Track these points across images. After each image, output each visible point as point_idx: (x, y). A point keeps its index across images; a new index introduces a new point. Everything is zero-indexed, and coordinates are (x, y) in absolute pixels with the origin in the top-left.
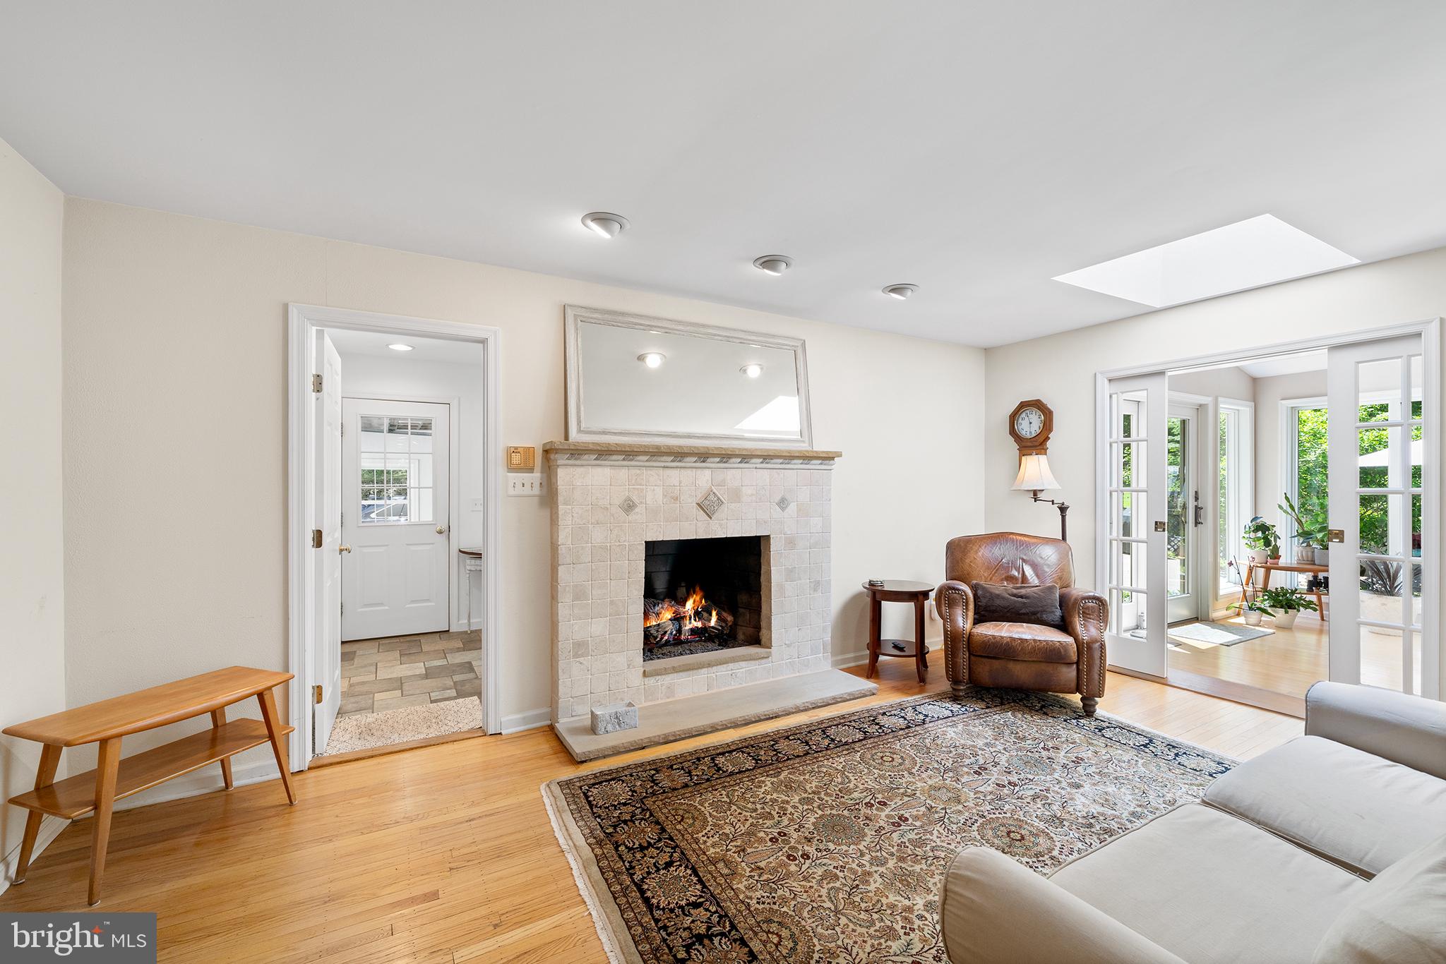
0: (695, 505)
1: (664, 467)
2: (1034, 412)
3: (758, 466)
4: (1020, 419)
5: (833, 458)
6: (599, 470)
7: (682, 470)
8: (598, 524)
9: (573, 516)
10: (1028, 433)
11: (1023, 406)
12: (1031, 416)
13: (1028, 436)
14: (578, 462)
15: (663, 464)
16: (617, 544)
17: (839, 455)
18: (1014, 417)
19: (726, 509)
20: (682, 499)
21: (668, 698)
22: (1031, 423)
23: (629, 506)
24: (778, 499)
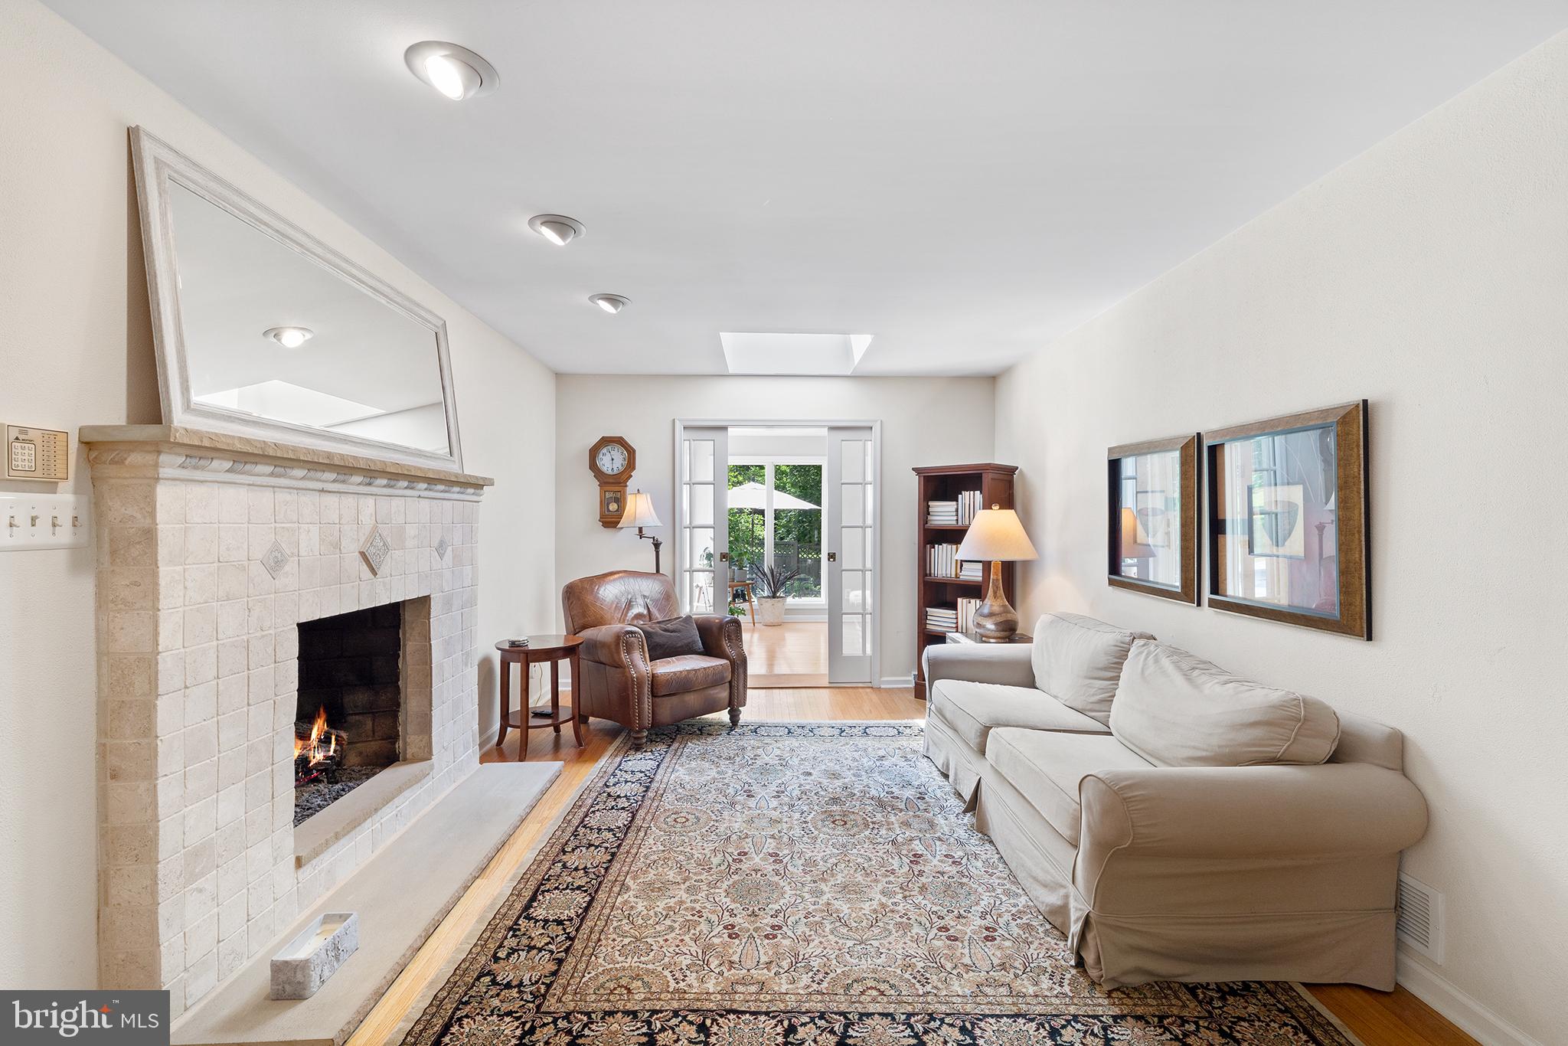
0: (357, 554)
1: (323, 491)
2: (616, 449)
3: (423, 494)
4: (601, 454)
5: (481, 487)
6: (230, 492)
7: (343, 497)
8: (228, 599)
9: (185, 588)
10: (610, 470)
11: (606, 441)
12: (612, 452)
13: (610, 472)
14: (198, 475)
15: (319, 485)
16: (259, 634)
17: (490, 482)
18: (594, 452)
19: (389, 561)
20: (343, 545)
21: (328, 889)
22: (613, 459)
23: (275, 564)
24: (435, 543)
